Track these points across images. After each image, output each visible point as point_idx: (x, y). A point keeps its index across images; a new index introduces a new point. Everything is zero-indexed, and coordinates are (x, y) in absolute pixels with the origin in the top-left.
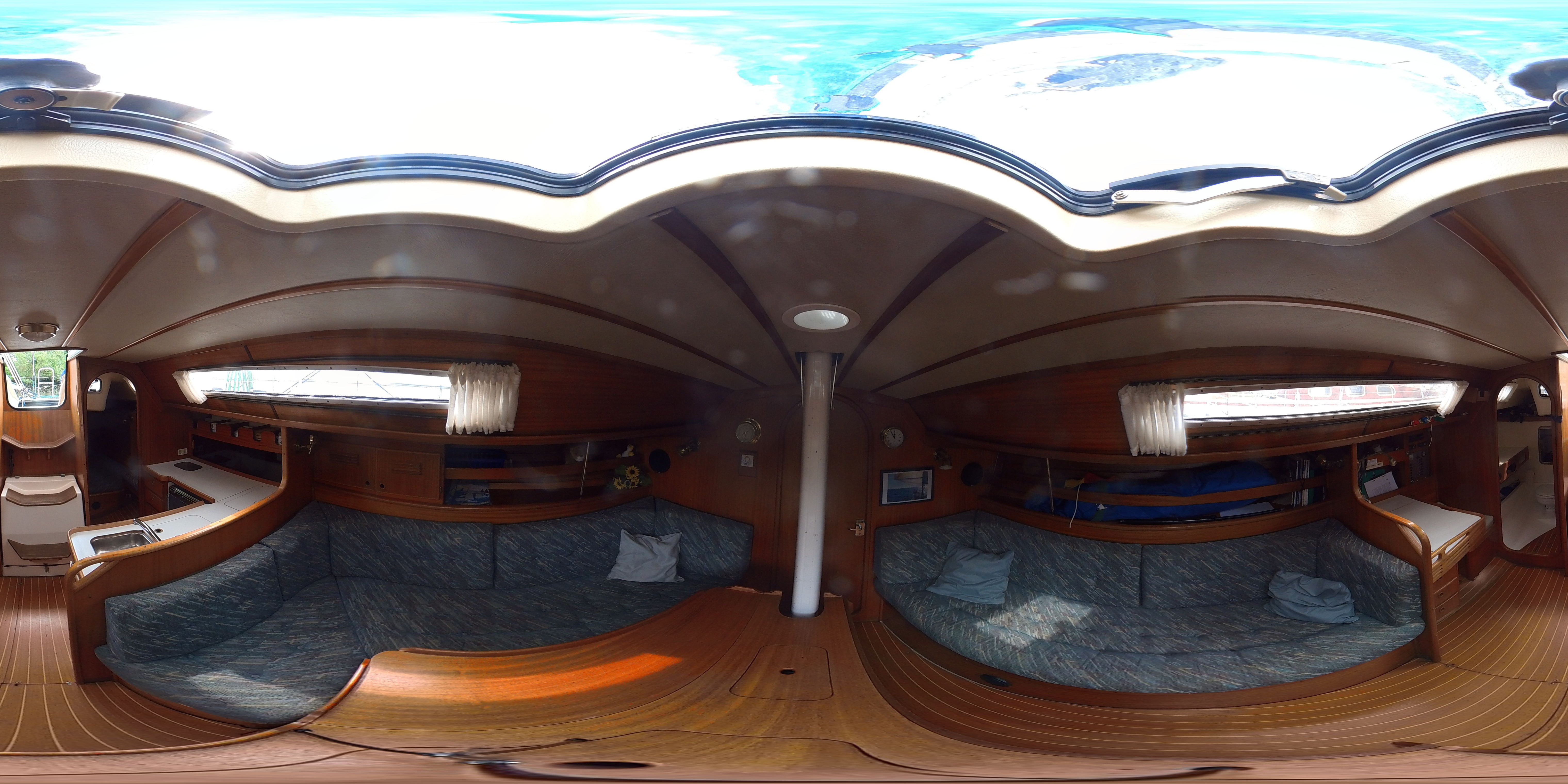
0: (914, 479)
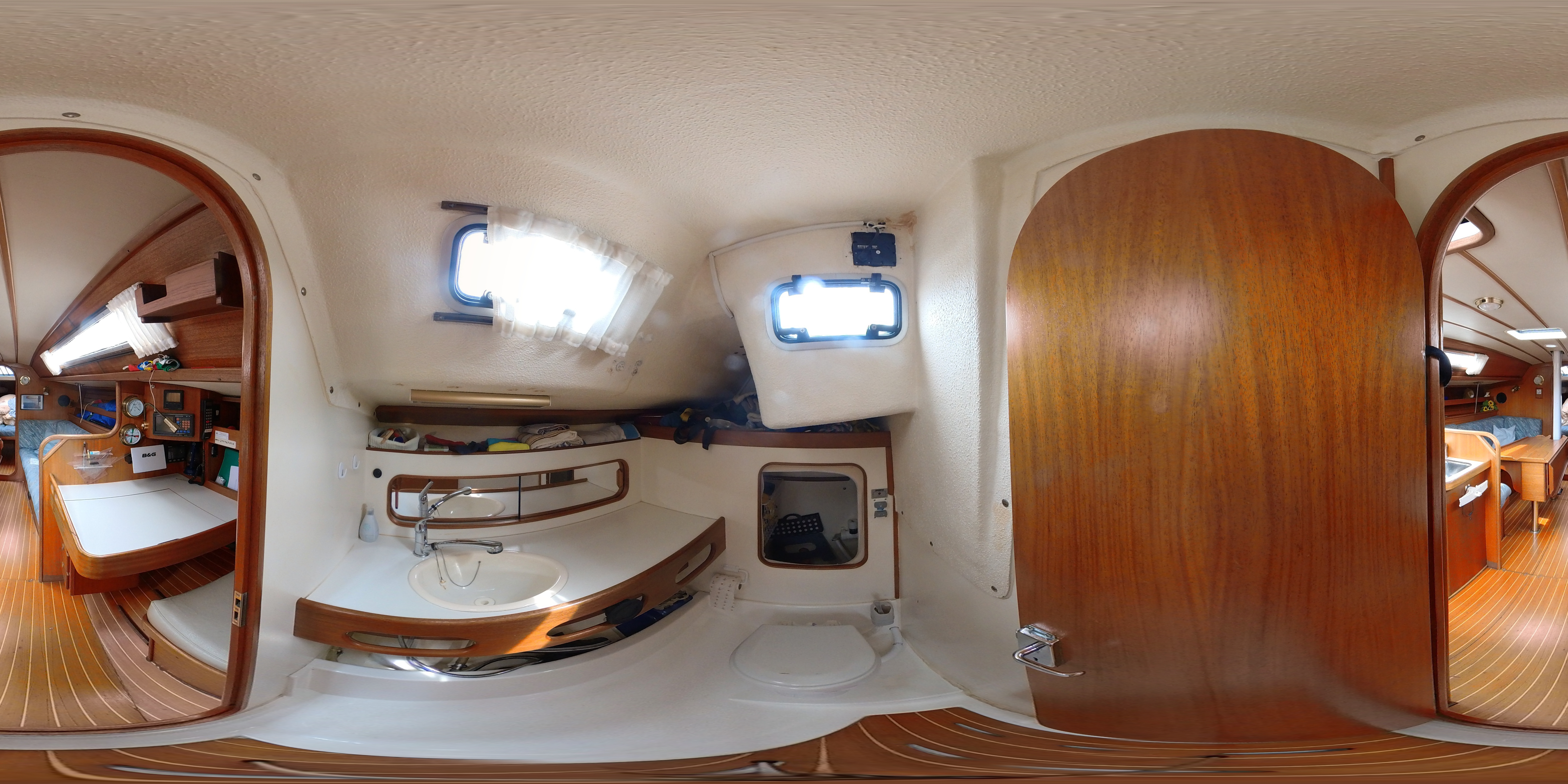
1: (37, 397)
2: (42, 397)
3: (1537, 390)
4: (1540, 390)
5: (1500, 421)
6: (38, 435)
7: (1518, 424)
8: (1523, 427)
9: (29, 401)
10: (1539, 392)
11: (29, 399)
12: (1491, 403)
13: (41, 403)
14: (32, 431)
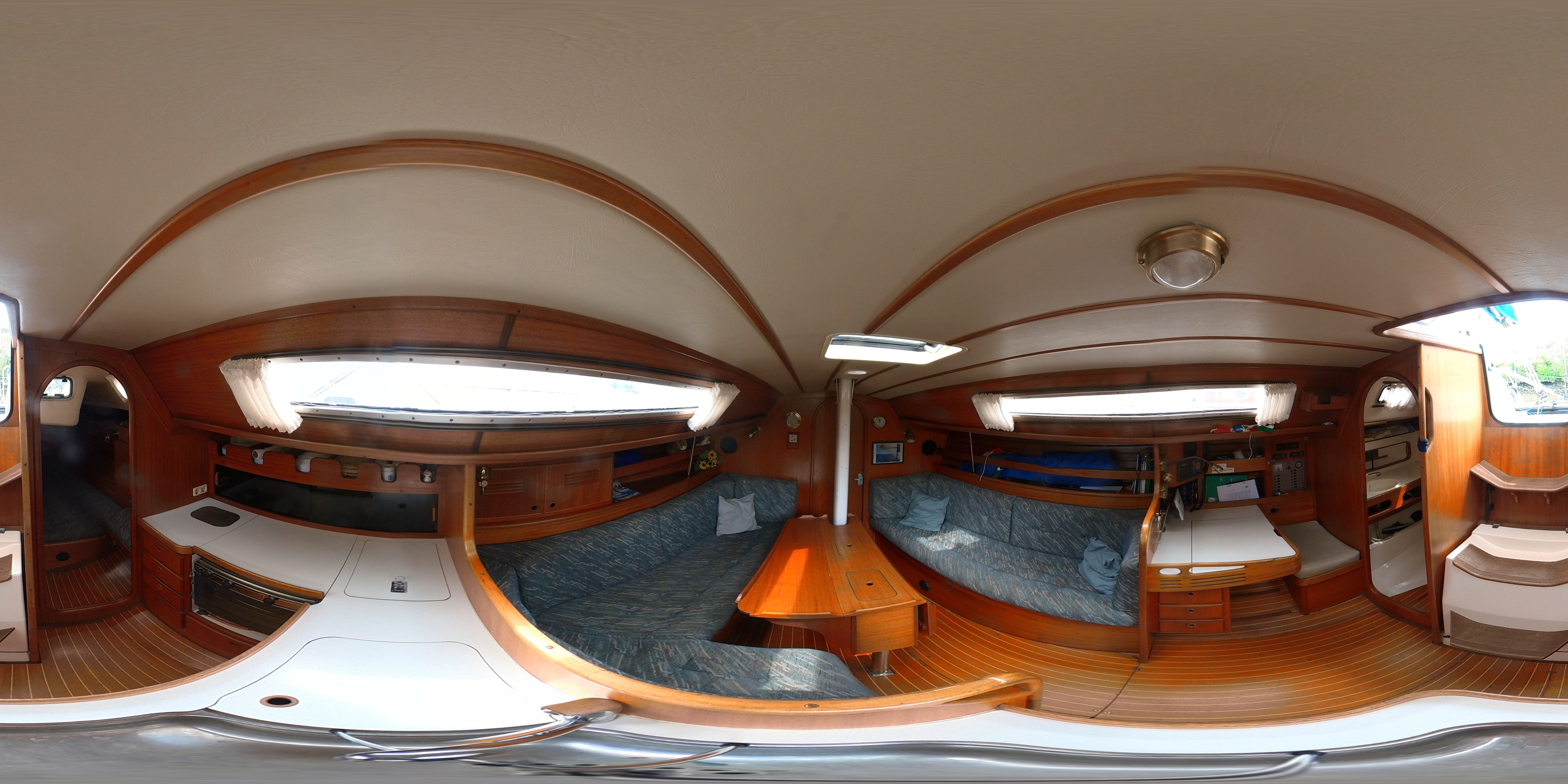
0: (892, 449)
1: (895, 445)
2: (902, 444)
3: (790, 436)
4: (796, 436)
5: (728, 486)
6: (900, 499)
7: (757, 490)
8: (766, 496)
9: (883, 452)
10: (793, 438)
11: (883, 448)
12: (712, 455)
13: (901, 454)
14: (893, 495)
